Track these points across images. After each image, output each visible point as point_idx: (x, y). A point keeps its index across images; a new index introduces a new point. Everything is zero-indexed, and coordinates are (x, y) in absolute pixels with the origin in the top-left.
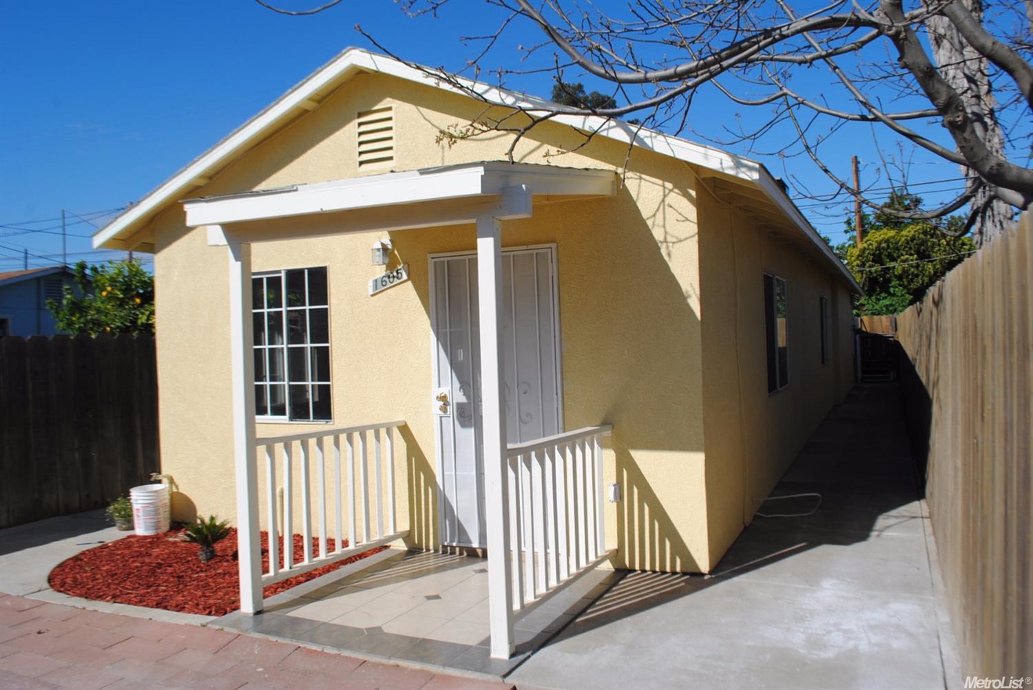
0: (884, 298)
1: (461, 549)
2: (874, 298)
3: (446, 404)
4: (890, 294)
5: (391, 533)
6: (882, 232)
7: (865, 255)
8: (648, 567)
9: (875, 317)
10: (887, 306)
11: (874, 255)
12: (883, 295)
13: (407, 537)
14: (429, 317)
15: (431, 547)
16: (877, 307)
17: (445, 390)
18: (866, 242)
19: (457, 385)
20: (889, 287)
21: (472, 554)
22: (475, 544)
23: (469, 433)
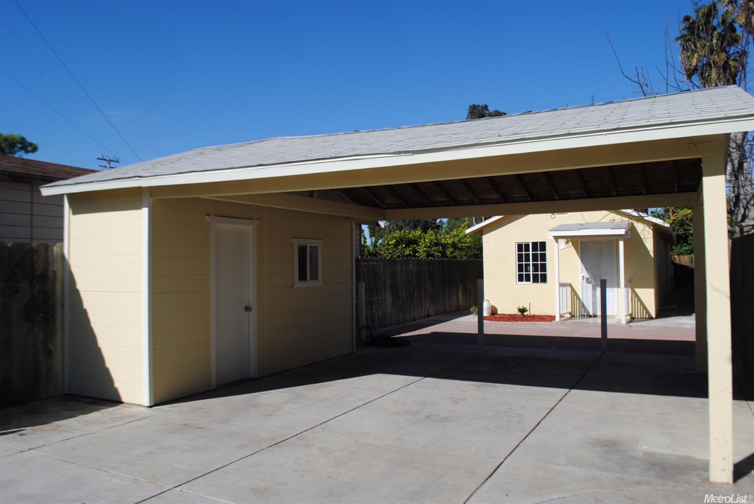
0: (685, 246)
1: (587, 315)
2: (679, 246)
3: (584, 278)
4: (688, 244)
5: (566, 312)
6: (683, 211)
7: (675, 223)
8: (639, 317)
9: (681, 256)
10: (686, 250)
11: (680, 223)
12: (685, 244)
13: (570, 313)
14: (578, 255)
15: (578, 315)
16: (681, 251)
17: (583, 274)
18: (675, 216)
19: (586, 273)
20: (688, 240)
21: (590, 316)
22: (591, 314)
23: (590, 285)
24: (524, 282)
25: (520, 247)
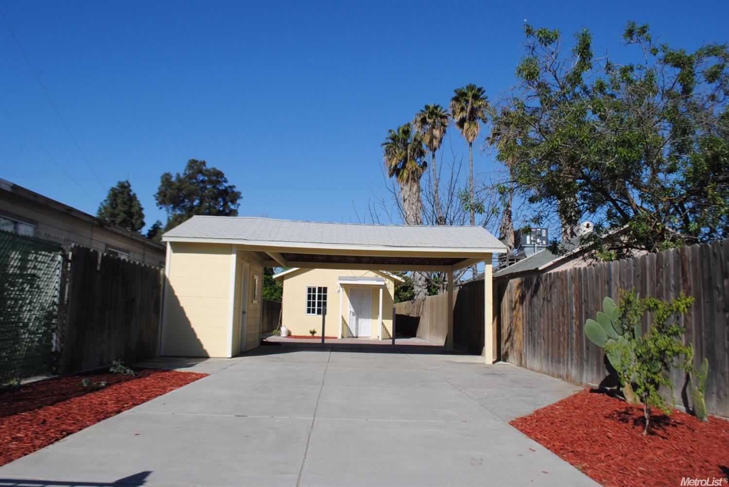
1: (352, 337)
3: (351, 313)
14: (348, 298)
17: (351, 310)
21: (354, 337)
22: (355, 336)
23: (355, 317)
24: (311, 314)
25: (309, 290)
